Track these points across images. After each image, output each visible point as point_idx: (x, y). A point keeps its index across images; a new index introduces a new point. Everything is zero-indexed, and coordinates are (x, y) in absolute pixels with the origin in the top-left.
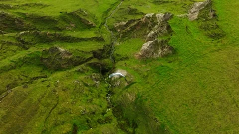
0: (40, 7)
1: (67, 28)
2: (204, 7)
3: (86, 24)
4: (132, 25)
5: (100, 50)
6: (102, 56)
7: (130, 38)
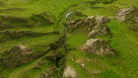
0: (20, 10)
1: (35, 25)
2: (129, 13)
3: (48, 22)
4: (79, 23)
5: (56, 42)
6: (58, 46)
7: (77, 32)
